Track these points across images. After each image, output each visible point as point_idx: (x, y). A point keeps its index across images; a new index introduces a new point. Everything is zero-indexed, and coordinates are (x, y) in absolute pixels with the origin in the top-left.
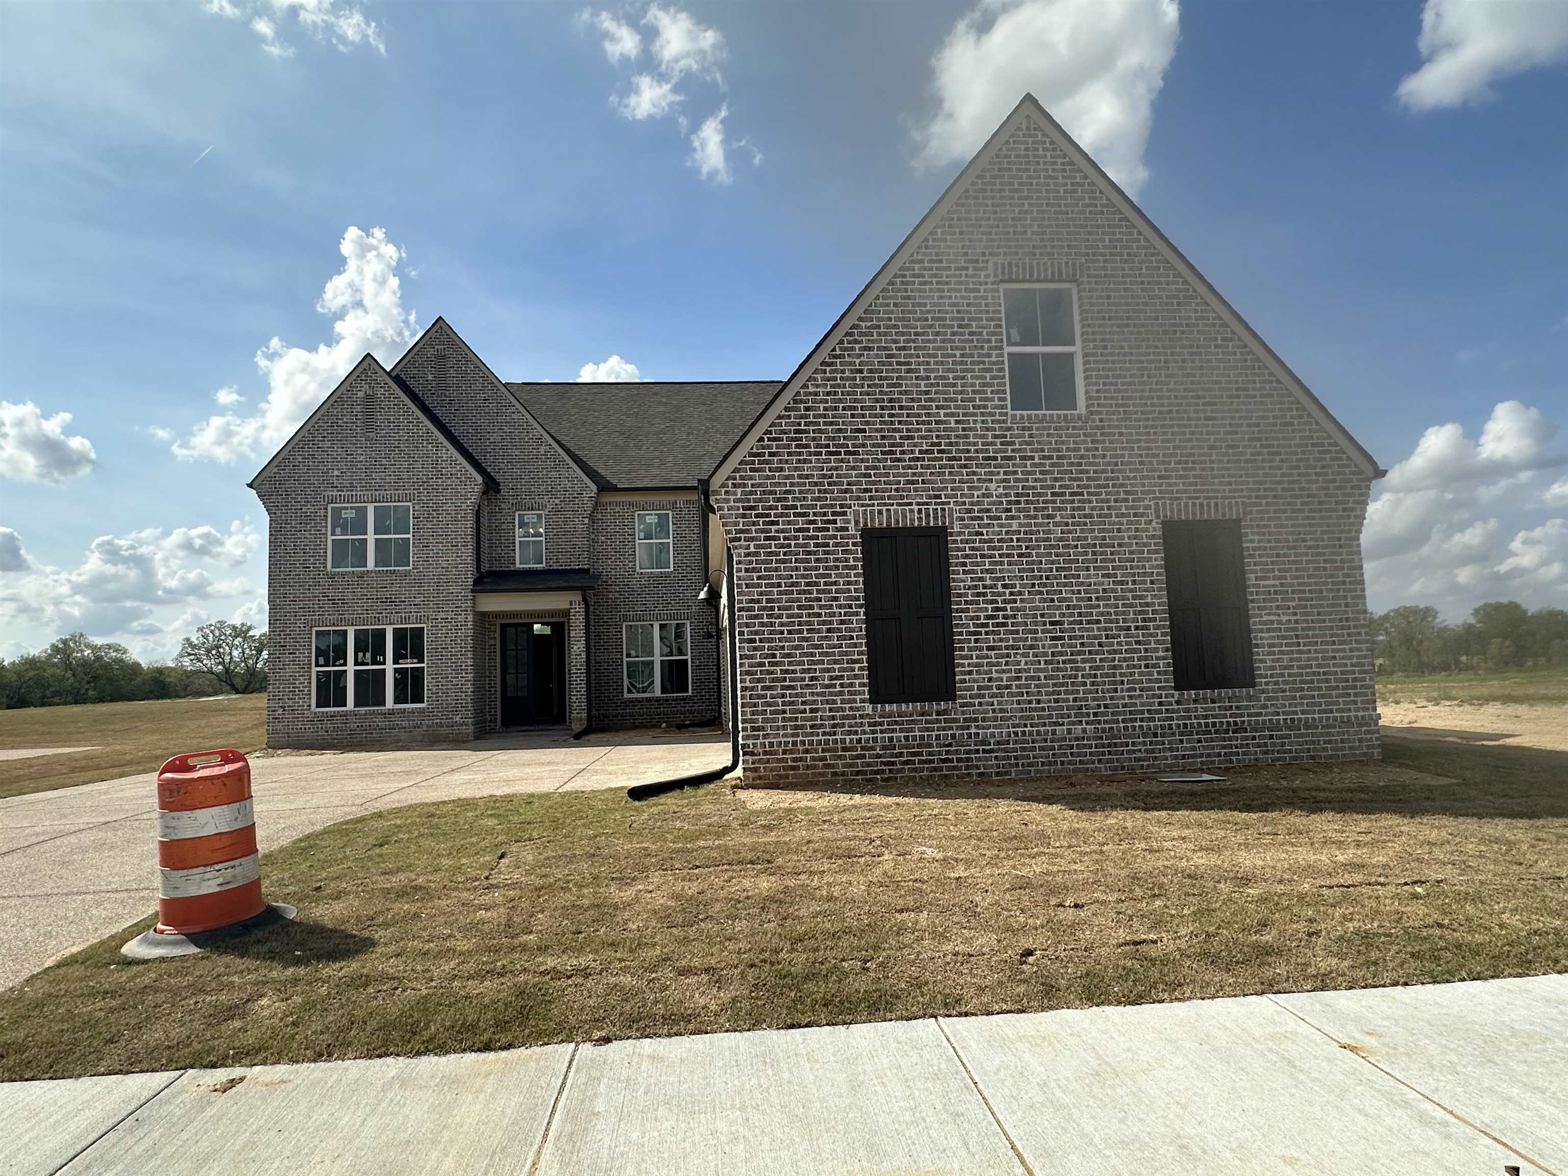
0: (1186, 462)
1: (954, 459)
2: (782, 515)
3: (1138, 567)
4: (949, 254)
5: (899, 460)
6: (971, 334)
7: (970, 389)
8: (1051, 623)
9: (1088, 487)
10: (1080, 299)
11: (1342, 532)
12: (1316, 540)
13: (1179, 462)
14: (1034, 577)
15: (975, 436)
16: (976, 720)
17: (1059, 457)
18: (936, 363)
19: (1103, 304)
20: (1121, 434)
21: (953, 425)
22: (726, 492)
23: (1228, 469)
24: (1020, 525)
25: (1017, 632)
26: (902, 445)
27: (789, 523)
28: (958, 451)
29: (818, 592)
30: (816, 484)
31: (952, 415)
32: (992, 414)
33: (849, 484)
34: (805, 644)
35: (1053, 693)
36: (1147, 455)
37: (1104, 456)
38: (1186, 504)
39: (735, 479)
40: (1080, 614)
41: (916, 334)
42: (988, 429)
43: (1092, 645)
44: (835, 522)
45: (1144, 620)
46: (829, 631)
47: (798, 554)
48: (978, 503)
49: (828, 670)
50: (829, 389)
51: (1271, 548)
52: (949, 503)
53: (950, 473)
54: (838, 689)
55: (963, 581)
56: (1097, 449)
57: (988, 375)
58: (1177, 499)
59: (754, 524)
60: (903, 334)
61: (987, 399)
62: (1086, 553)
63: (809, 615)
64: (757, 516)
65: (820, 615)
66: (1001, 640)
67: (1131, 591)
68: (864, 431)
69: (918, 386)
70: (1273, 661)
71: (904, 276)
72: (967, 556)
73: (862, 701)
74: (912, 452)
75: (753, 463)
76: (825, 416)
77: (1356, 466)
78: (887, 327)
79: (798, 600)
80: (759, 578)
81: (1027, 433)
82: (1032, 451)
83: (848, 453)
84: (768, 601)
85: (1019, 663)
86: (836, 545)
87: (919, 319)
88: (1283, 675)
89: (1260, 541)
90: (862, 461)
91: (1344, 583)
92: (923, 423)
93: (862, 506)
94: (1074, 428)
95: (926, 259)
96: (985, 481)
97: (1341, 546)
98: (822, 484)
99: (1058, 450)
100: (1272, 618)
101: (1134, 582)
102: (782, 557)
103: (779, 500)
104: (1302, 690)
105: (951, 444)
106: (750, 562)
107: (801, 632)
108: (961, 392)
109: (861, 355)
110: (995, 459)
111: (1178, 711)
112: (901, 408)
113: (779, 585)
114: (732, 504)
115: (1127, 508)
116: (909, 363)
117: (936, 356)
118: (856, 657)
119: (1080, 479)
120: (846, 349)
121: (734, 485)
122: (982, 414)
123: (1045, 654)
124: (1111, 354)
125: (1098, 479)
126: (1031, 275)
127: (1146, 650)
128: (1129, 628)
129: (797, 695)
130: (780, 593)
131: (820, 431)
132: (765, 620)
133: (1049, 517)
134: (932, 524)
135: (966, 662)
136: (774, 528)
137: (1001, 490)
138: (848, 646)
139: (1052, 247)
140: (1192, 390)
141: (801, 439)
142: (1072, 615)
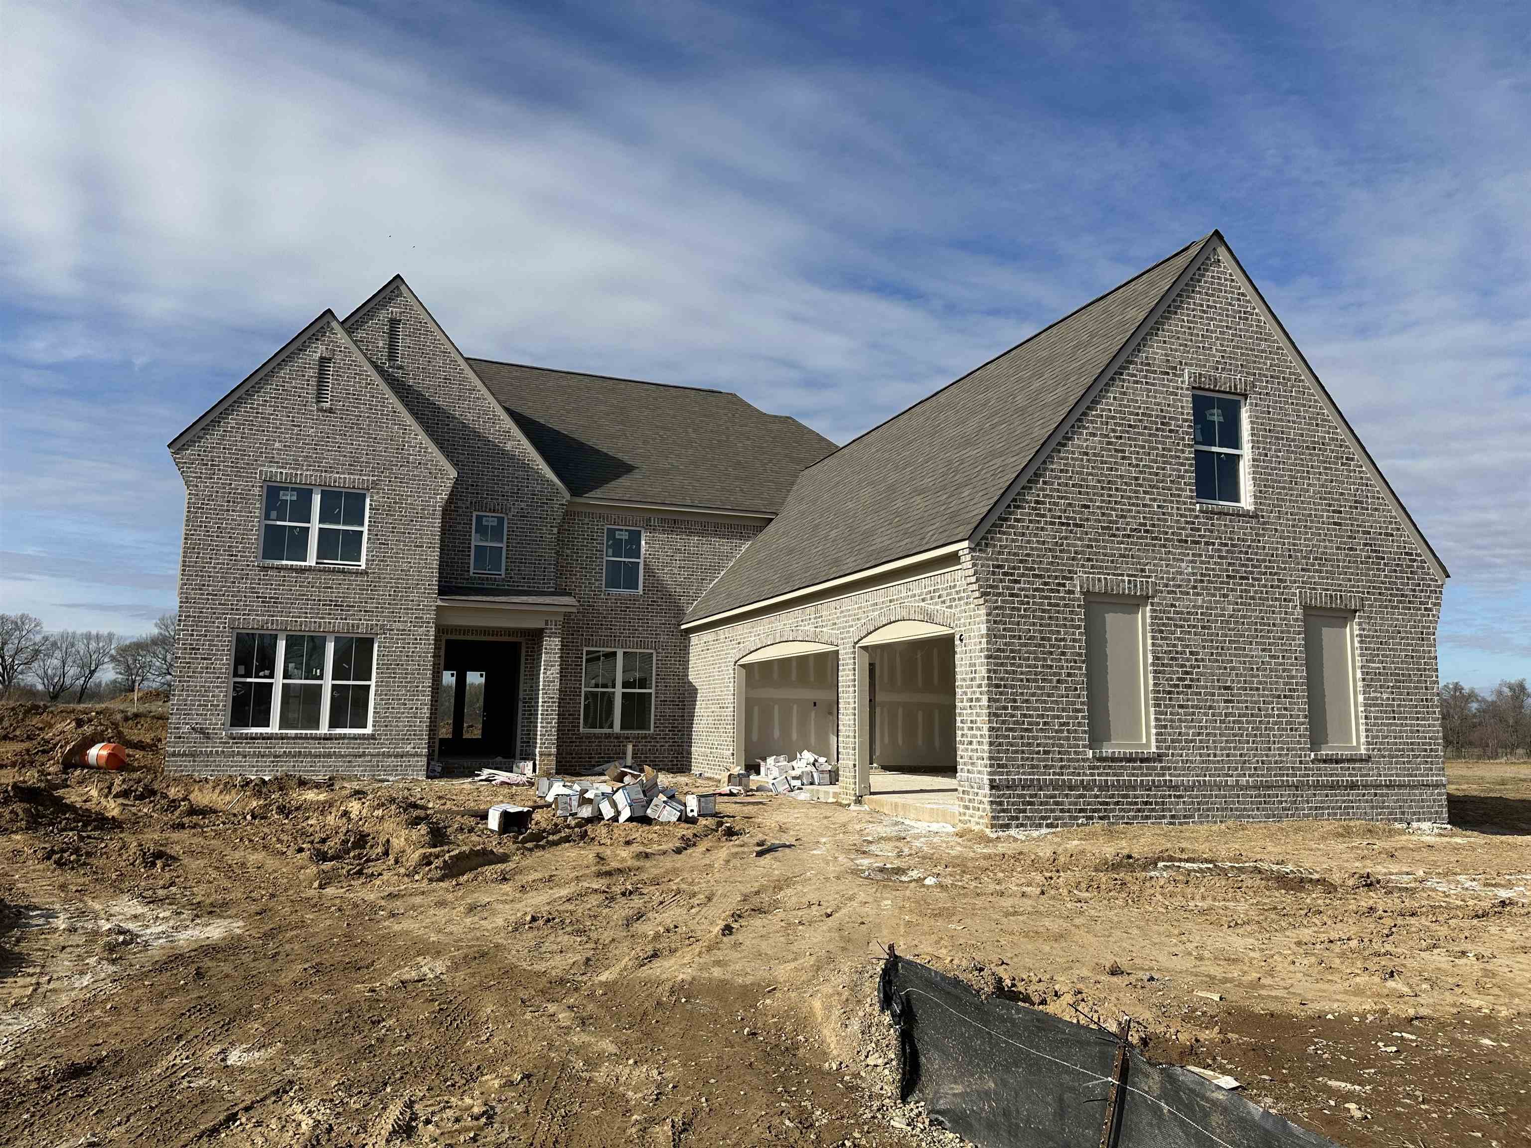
0: (1321, 559)
1: (1155, 538)
2: (1023, 575)
3: (1287, 644)
4: (1155, 360)
5: (1114, 536)
6: (1171, 431)
7: (1168, 479)
8: (1225, 688)
9: (1252, 573)
10: (1248, 411)
11: (1424, 627)
13: (1316, 559)
14: (1213, 647)
15: (1172, 521)
16: (1169, 768)
17: (1232, 545)
18: (1144, 453)
19: (1264, 419)
20: (1276, 530)
21: (1155, 509)
22: (981, 550)
23: (1350, 568)
24: (1204, 601)
25: (1200, 694)
26: (1116, 522)
27: (1028, 582)
28: (1159, 532)
29: (1051, 646)
30: (1050, 550)
31: (1155, 500)
32: (1185, 503)
33: (1076, 552)
34: (1040, 692)
35: (1225, 748)
36: (1294, 550)
37: (1264, 548)
38: (1321, 594)
39: (988, 539)
40: (1245, 682)
41: (1130, 426)
42: (1181, 516)
43: (1253, 708)
44: (1064, 585)
46: (1059, 681)
47: (1035, 611)
49: (1058, 717)
50: (1062, 467)
51: (1378, 637)
52: (1152, 577)
53: (1153, 551)
54: (1065, 734)
55: (1160, 646)
57: (1182, 468)
58: (1314, 589)
59: (1001, 581)
61: (1180, 489)
62: (1250, 630)
63: (1043, 666)
64: (1005, 574)
65: (1051, 667)
66: (1189, 700)
67: (1281, 664)
68: (1088, 507)
69: (1130, 471)
70: (1378, 731)
73: (1084, 746)
74: (1125, 529)
76: (1059, 491)
77: (1432, 574)
78: (1108, 417)
79: (1035, 652)
80: (1004, 629)
81: (1210, 522)
82: (1212, 537)
83: (1076, 525)
84: (1012, 651)
85: (1201, 721)
86: (1065, 606)
87: (1132, 414)
88: (1383, 743)
89: (1369, 630)
90: (1086, 533)
92: (1133, 504)
93: (1086, 573)
94: (1243, 521)
96: (1178, 560)
97: (1423, 639)
98: (1055, 550)
100: (1379, 695)
101: (1283, 657)
102: (1022, 612)
103: (1021, 561)
104: (1397, 756)
105: (1153, 525)
106: (998, 615)
107: (1036, 681)
108: (1162, 481)
110: (1186, 542)
111: (1313, 770)
112: (1117, 490)
113: (1020, 638)
114: (984, 561)
115: (1279, 593)
116: (1123, 451)
117: (1143, 447)
118: (1079, 707)
119: (1246, 566)
120: (1076, 433)
121: (987, 544)
122: (1177, 502)
123: (1220, 714)
124: (1270, 462)
125: (1260, 566)
126: (1215, 386)
127: (1291, 716)
128: (1279, 696)
129: (1034, 738)
130: (1021, 645)
131: (1055, 504)
133: (1224, 596)
134: (1138, 594)
135: (1162, 717)
136: (1017, 586)
137: (1190, 570)
138: (1074, 696)
139: (1230, 366)
140: (1325, 499)
141: (1039, 509)
142: (1239, 682)
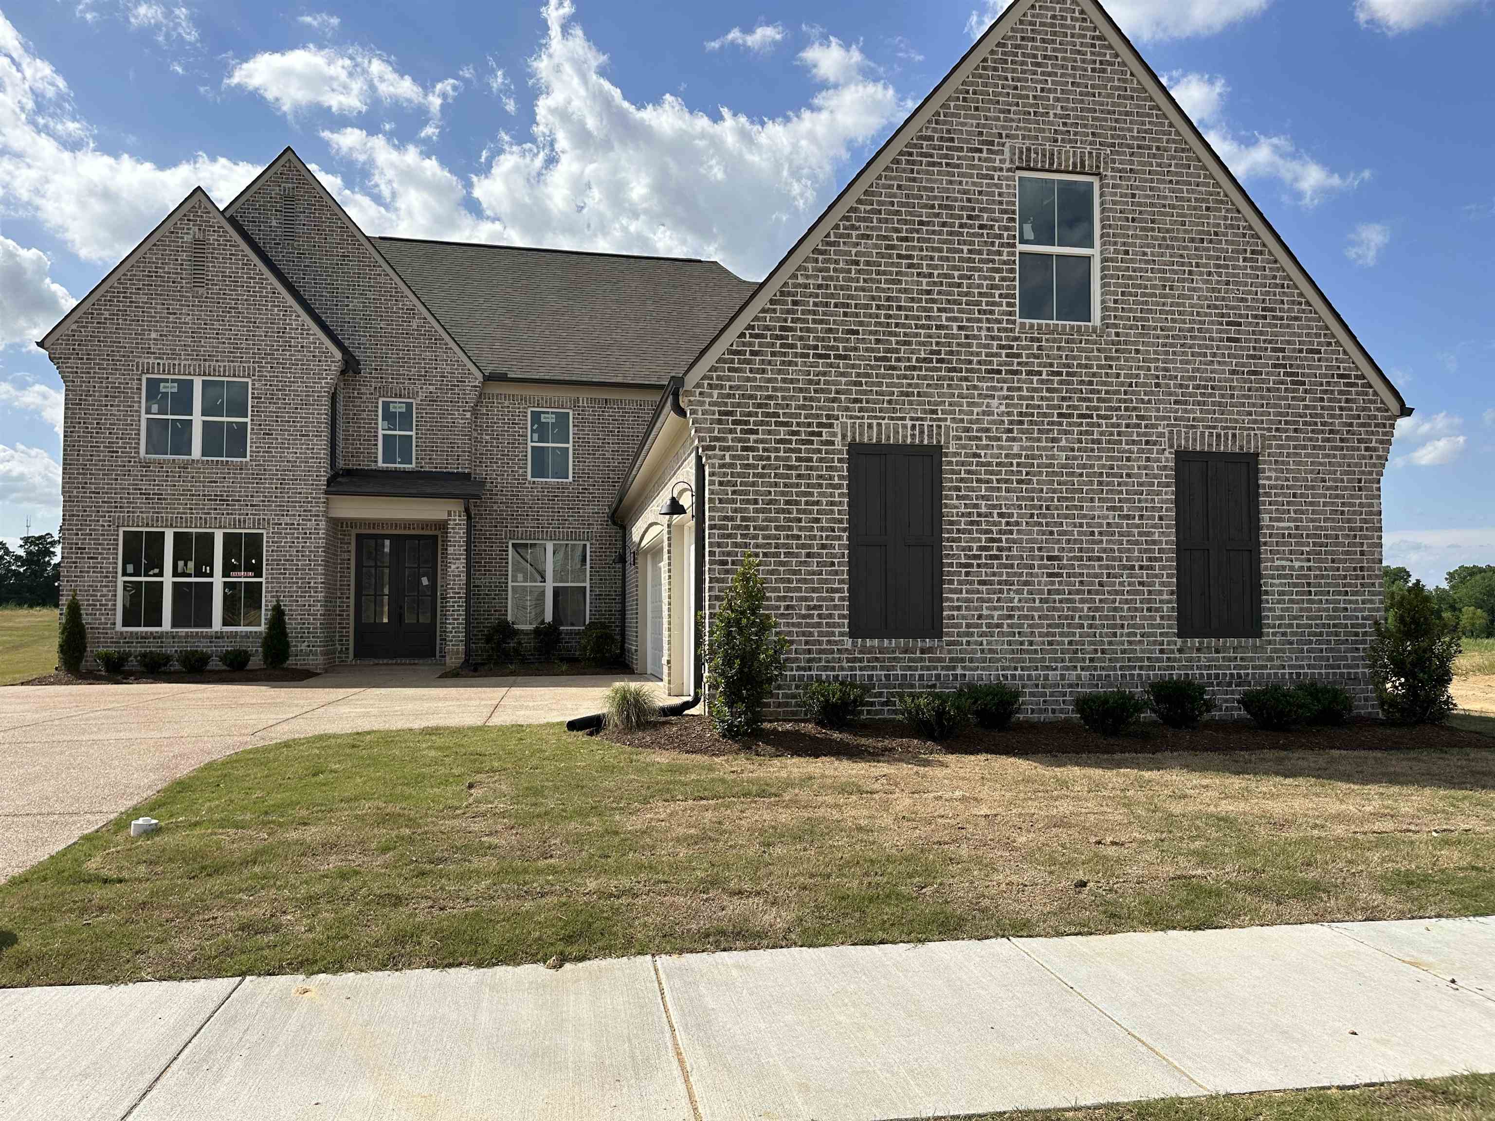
0: (1205, 387)
1: (954, 370)
2: (762, 423)
3: (1146, 501)
4: (961, 132)
5: (893, 368)
6: (981, 227)
7: (976, 291)
8: (1050, 558)
9: (1097, 409)
10: (1102, 195)
11: (1363, 473)
12: (1335, 480)
13: (1198, 387)
14: (1033, 507)
15: (979, 345)
16: (963, 660)
17: (1068, 374)
18: (941, 259)
19: (1127, 203)
20: (1137, 351)
21: (955, 331)
22: (701, 393)
23: (1250, 397)
24: (1022, 448)
25: (1012, 566)
26: (897, 351)
27: (769, 432)
28: (959, 361)
29: (799, 511)
30: (801, 390)
31: (955, 319)
32: (999, 322)
33: (837, 392)
34: (782, 569)
35: (1047, 634)
36: (1164, 377)
37: (1118, 376)
38: (1202, 434)
39: (712, 379)
40: (1081, 550)
41: (921, 223)
42: (993, 338)
43: (1092, 583)
44: (820, 434)
45: (1150, 559)
46: (808, 555)
47: (778, 468)
48: (978, 421)
49: (806, 599)
50: (820, 282)
51: (1288, 487)
52: (946, 420)
53: (949, 386)
54: (816, 620)
55: (956, 507)
56: (1111, 367)
57: (997, 275)
58: (1193, 427)
59: (731, 431)
60: (906, 222)
61: (994, 304)
62: (1091, 483)
63: (787, 537)
64: (735, 422)
65: (798, 537)
66: (994, 574)
67: (1138, 526)
68: (857, 332)
69: (919, 283)
70: (1282, 610)
71: (911, 154)
72: (962, 480)
73: (842, 634)
74: (909, 360)
75: (732, 361)
76: (815, 313)
77: (1382, 402)
78: (889, 213)
79: (776, 520)
80: (734, 492)
81: (1036, 345)
82: (1039, 365)
83: (837, 357)
84: (743, 519)
85: (1011, 600)
86: (821, 460)
87: (925, 206)
88: (1291, 626)
89: (1277, 479)
90: (853, 366)
91: (1361, 529)
92: (923, 327)
93: (851, 417)
94: (1087, 342)
95: (936, 135)
96: (987, 396)
97: (1360, 489)
98: (807, 390)
99: (1068, 366)
100: (1284, 563)
101: (1141, 517)
102: (760, 470)
103: (760, 406)
104: (1310, 642)
105: (951, 353)
106: (725, 475)
107: (777, 555)
108: (967, 294)
109: (857, 244)
110: (999, 372)
111: (1180, 660)
112: (899, 308)
113: (756, 502)
114: (707, 407)
115: (1138, 435)
116: (910, 257)
117: (940, 250)
118: (836, 586)
119: (1090, 400)
120: (841, 236)
121: (710, 386)
122: (988, 321)
123: (1041, 592)
124: (1132, 261)
125: (1109, 400)
126: (1051, 164)
127: (1150, 592)
128: (1132, 568)
130: (756, 511)
131: (808, 330)
132: (739, 540)
133: (1053, 440)
134: (926, 442)
135: (955, 596)
136: (753, 437)
137: (1003, 408)
138: (829, 573)
139: (1076, 134)
140: (1216, 307)
141: (787, 337)
142: (1072, 550)
